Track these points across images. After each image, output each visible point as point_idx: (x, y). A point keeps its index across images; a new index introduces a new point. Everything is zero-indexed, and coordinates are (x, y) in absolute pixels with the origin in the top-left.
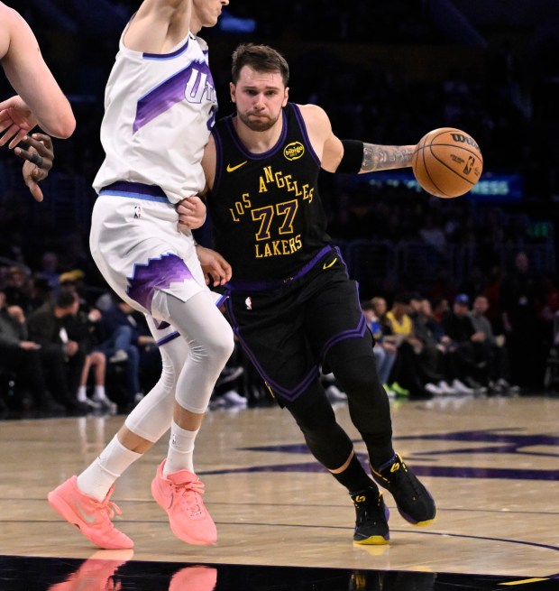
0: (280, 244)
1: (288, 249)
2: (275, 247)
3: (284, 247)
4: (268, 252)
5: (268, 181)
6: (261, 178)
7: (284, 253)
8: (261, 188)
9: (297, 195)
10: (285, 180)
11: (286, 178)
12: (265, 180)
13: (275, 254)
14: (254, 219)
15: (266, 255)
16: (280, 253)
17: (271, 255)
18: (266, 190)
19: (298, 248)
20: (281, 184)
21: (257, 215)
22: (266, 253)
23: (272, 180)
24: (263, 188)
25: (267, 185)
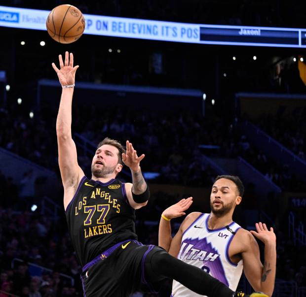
0: (97, 228)
1: (102, 231)
2: (95, 231)
3: (100, 230)
4: (91, 234)
5: (97, 194)
6: (94, 192)
7: (100, 233)
8: (92, 196)
9: (109, 202)
10: (105, 195)
11: (106, 194)
12: (95, 193)
13: (95, 234)
14: (85, 212)
15: (90, 236)
16: (97, 234)
17: (92, 235)
18: (95, 198)
19: (109, 232)
20: (102, 195)
21: (87, 209)
22: (90, 234)
23: (99, 194)
24: (93, 196)
25: (96, 196)
